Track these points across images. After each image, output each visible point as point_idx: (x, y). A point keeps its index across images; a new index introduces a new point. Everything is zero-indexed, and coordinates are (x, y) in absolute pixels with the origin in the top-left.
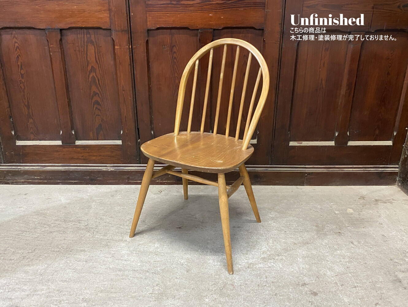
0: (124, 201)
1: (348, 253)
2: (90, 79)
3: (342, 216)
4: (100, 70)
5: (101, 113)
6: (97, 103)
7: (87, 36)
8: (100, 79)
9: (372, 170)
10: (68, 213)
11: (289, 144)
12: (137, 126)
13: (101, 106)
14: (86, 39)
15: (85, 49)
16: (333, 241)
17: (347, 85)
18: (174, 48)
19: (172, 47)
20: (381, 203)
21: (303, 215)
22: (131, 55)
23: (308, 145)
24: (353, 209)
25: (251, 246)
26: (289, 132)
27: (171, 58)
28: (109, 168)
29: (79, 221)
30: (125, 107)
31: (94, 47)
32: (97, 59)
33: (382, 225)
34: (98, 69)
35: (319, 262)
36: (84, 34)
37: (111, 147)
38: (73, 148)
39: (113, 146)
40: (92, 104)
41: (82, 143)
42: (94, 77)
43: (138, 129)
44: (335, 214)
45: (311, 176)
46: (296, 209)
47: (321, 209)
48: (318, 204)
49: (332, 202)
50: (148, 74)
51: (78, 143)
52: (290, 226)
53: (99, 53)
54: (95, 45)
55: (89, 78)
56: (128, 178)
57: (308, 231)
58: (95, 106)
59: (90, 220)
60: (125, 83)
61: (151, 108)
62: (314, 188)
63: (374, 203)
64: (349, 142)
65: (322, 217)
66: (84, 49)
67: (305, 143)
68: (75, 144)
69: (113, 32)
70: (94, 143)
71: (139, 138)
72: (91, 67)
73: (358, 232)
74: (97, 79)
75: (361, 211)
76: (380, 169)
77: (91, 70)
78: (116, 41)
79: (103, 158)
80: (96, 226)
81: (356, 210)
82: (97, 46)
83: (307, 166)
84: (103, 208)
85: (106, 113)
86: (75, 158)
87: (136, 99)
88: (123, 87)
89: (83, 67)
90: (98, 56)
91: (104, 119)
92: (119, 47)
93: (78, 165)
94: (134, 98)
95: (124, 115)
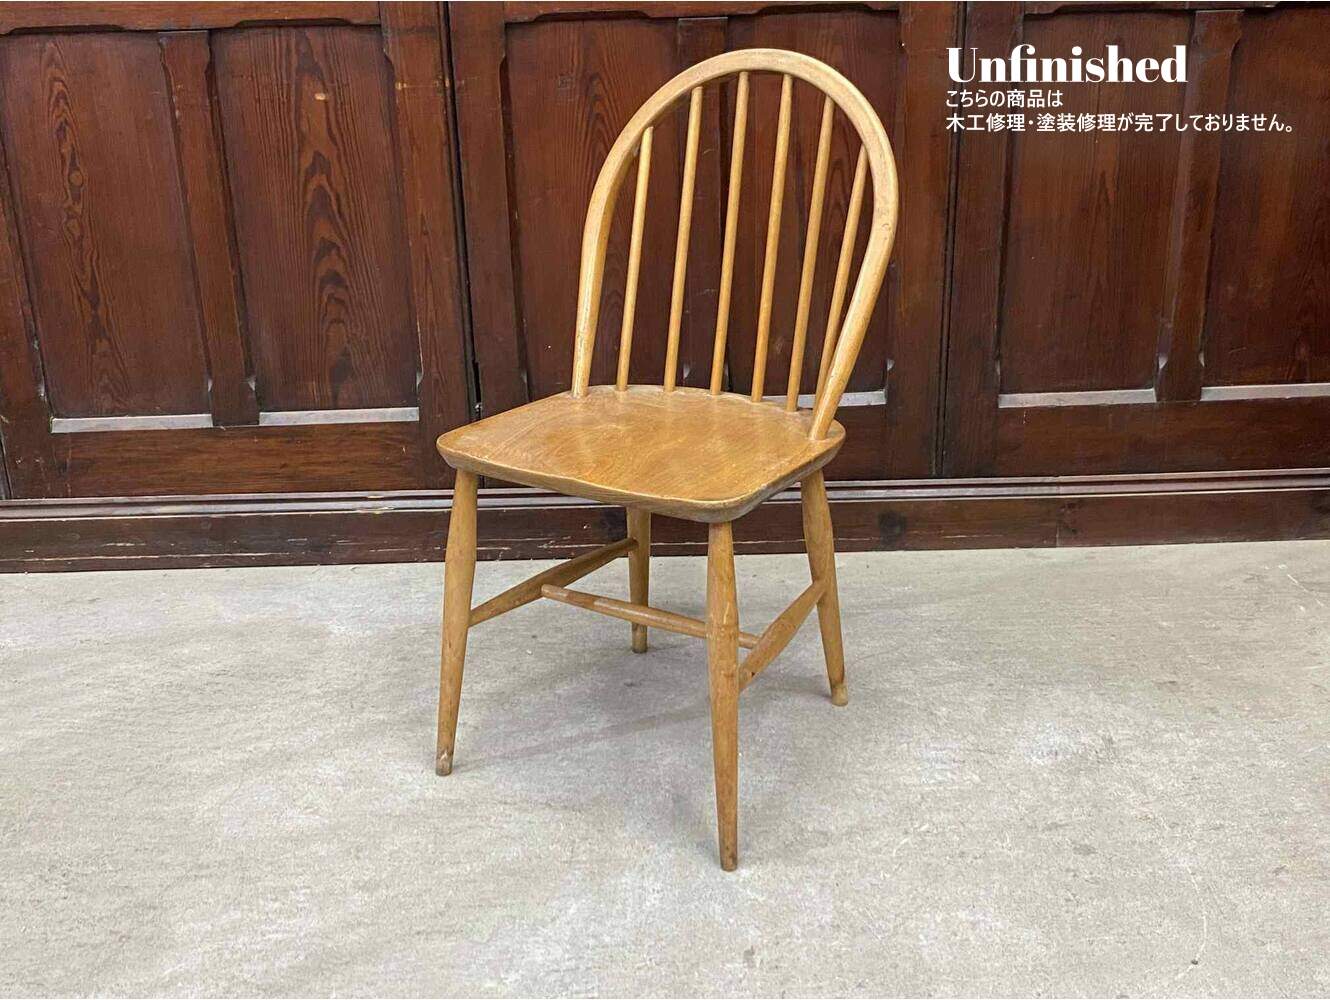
2: (309, 197)
4: (345, 168)
5: (347, 312)
6: (333, 278)
7: (297, 50)
8: (342, 197)
13: (347, 290)
14: (295, 61)
15: (293, 98)
18: (594, 82)
19: (588, 79)
22: (450, 110)
27: (585, 119)
30: (430, 291)
31: (321, 87)
32: (334, 130)
34: (335, 161)
36: (289, 44)
38: (253, 436)
40: (318, 283)
42: (325, 192)
51: (271, 419)
53: (339, 105)
54: (327, 83)
55: (305, 194)
58: (327, 290)
60: (430, 207)
66: (288, 95)
68: (258, 422)
69: (389, 35)
70: (325, 418)
72: (311, 154)
74: (333, 198)
77: (313, 164)
78: (399, 65)
79: (356, 468)
82: (333, 83)
85: (364, 312)
86: (258, 474)
87: (467, 263)
88: (423, 222)
89: (287, 156)
90: (337, 117)
91: (359, 333)
92: (409, 86)
93: (269, 496)
94: (462, 260)
95: (428, 318)
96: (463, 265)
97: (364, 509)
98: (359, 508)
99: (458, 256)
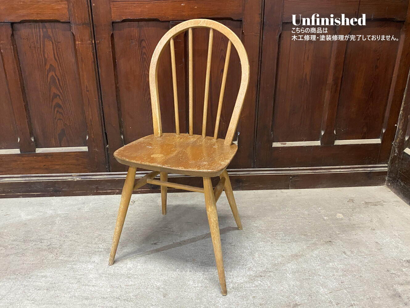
0: (93, 214)
1: (341, 265)
2: (49, 79)
3: (331, 222)
4: (60, 69)
5: (63, 116)
6: (58, 105)
7: (43, 30)
8: (60, 79)
9: (360, 170)
10: (29, 231)
11: (272, 146)
12: (104, 129)
13: (63, 109)
14: (42, 34)
15: (42, 46)
16: (323, 252)
17: (333, 80)
18: (143, 42)
19: (141, 41)
20: (371, 205)
21: (290, 223)
22: (95, 51)
23: (292, 146)
24: (342, 213)
25: (235, 261)
26: (272, 133)
27: (140, 54)
28: (75, 177)
29: (41, 241)
30: (90, 110)
31: (51, 43)
32: (56, 57)
33: (374, 231)
34: (57, 68)
35: (310, 277)
36: (39, 28)
37: (76, 155)
38: (33, 156)
39: (78, 153)
40: (53, 107)
41: (43, 151)
42: (54, 77)
43: (106, 134)
44: (324, 220)
45: (297, 178)
46: (282, 216)
47: (308, 215)
48: (305, 210)
49: (320, 207)
50: (114, 72)
51: (39, 150)
52: (276, 236)
53: (58, 49)
54: (53, 41)
55: (47, 78)
56: (97, 188)
57: (296, 241)
58: (56, 109)
59: (53, 238)
60: (88, 83)
61: (119, 109)
62: (300, 192)
63: (364, 207)
64: (335, 141)
65: (310, 224)
66: (40, 45)
67: (289, 144)
68: (35, 152)
69: (73, 26)
70: (57, 150)
71: (108, 144)
72: (49, 65)
73: (350, 240)
74: (57, 79)
75: (351, 216)
76: (369, 169)
77: (50, 68)
78: (77, 36)
79: (68, 166)
80: (60, 245)
81: (345, 215)
82: (55, 41)
83: (291, 168)
84: (69, 224)
85: (69, 117)
86: (36, 168)
87: (102, 101)
88: (87, 87)
89: (41, 66)
90: (57, 53)
91: (67, 123)
92: (80, 43)
93: (40, 175)
94: (100, 99)
95: (90, 118)
96: (100, 101)
97: (71, 179)
98: (69, 179)
99: (99, 98)
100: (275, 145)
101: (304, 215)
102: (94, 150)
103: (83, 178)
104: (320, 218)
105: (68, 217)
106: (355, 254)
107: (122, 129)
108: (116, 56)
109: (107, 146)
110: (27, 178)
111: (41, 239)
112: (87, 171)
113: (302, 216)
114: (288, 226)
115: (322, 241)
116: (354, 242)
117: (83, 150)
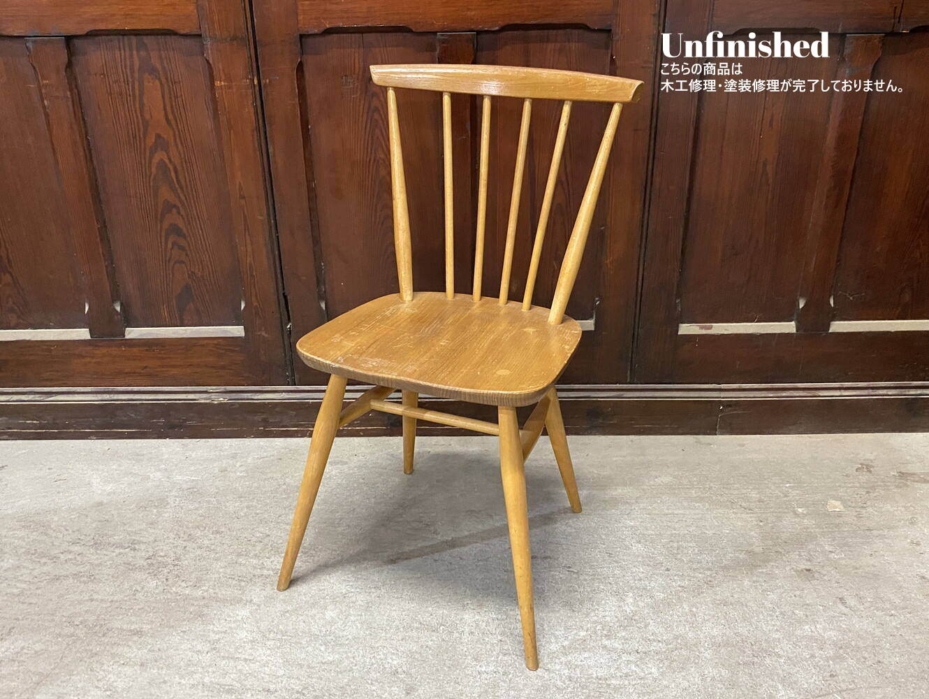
3: (814, 522)
4: (180, 145)
5: (187, 254)
6: (175, 230)
7: (138, 55)
8: (179, 168)
10: (108, 521)
11: (677, 331)
12: (281, 289)
13: (186, 239)
14: (137, 63)
15: (137, 92)
16: (791, 597)
17: (831, 177)
19: (366, 80)
22: (259, 103)
23: (726, 332)
24: (842, 500)
26: (678, 301)
27: (366, 110)
28: (215, 395)
29: (134, 545)
30: (248, 241)
31: (158, 84)
32: (170, 116)
34: (173, 144)
36: (131, 50)
37: (217, 344)
38: (120, 346)
39: (221, 341)
41: (141, 335)
43: (285, 297)
44: (797, 515)
45: (735, 410)
47: (758, 502)
50: (304, 153)
51: (132, 333)
52: (679, 554)
53: (173, 100)
55: (150, 167)
56: (265, 422)
58: (172, 239)
60: (244, 178)
61: (316, 241)
62: (742, 442)
64: (832, 323)
66: (133, 90)
67: (719, 328)
68: (124, 336)
69: (208, 43)
70: (174, 333)
71: (289, 321)
72: (154, 136)
73: (856, 569)
74: (172, 169)
75: (863, 508)
77: (155, 144)
78: (218, 67)
79: (199, 370)
81: (849, 503)
82: (168, 81)
83: (723, 386)
85: (200, 256)
86: (127, 373)
87: (275, 220)
88: (241, 189)
89: (135, 137)
90: (172, 107)
91: (196, 271)
92: (226, 84)
93: (136, 389)
94: (272, 218)
95: (248, 261)
96: (272, 221)
97: (205, 399)
98: (202, 399)
99: (269, 215)
100: (686, 329)
101: (748, 501)
102: (259, 333)
103: (233, 398)
104: (786, 511)
105: (195, 490)
106: (867, 605)
107: (323, 287)
108: (309, 116)
109: (289, 326)
110: (105, 395)
111: (134, 540)
112: (243, 383)
113: (743, 504)
114: (708, 528)
115: (788, 568)
116: (867, 573)
117: (232, 333)
